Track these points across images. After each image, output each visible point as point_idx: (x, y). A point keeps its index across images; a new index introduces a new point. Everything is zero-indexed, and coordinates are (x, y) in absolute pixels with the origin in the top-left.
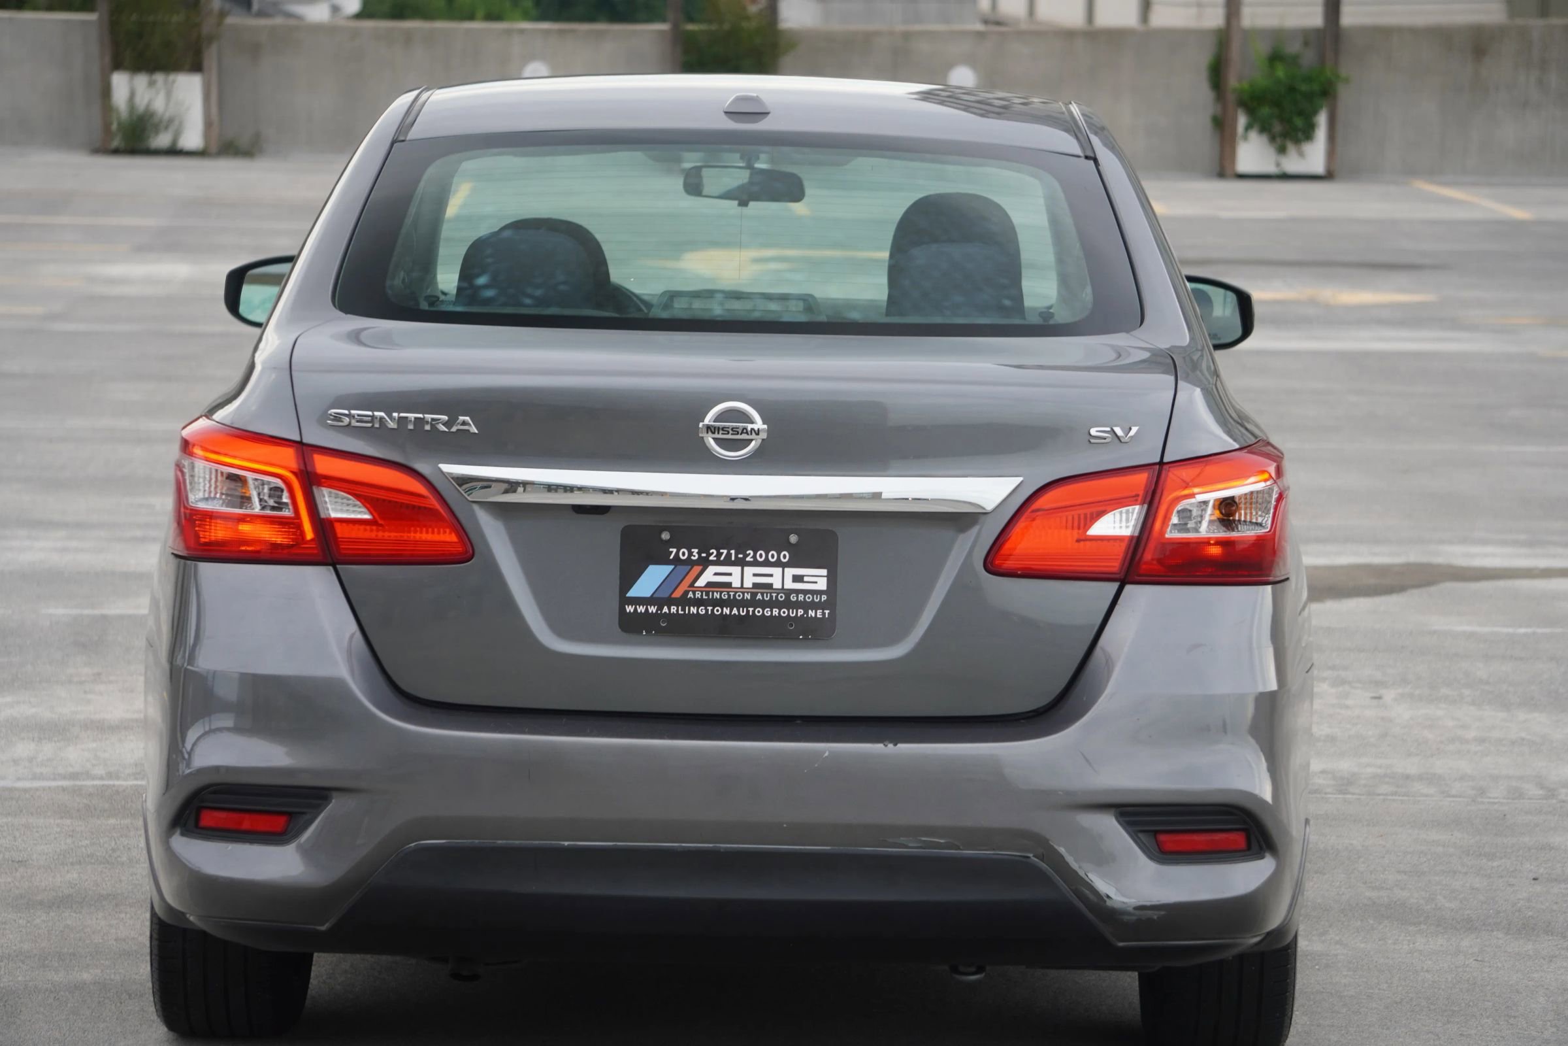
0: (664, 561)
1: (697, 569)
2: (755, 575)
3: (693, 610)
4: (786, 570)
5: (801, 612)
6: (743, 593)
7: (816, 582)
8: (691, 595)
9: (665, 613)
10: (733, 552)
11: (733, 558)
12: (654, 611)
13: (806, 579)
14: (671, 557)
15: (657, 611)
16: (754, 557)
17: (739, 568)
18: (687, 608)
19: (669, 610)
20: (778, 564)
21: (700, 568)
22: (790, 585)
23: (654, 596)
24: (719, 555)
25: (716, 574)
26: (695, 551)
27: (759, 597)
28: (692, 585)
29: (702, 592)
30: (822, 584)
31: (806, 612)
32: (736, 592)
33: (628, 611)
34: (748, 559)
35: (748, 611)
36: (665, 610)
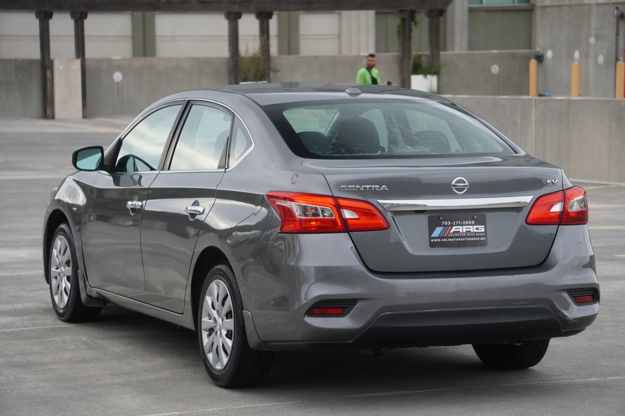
0: (441, 226)
1: (450, 227)
2: (466, 228)
3: (450, 240)
4: (474, 226)
5: (479, 239)
6: (463, 234)
7: (482, 230)
8: (449, 235)
9: (442, 241)
10: (459, 222)
11: (460, 224)
12: (439, 241)
13: (479, 229)
14: (443, 224)
15: (440, 241)
16: (465, 223)
17: (461, 227)
18: (448, 239)
19: (444, 240)
20: (471, 225)
21: (451, 227)
22: (475, 231)
23: (439, 236)
24: (456, 223)
25: (456, 229)
26: (449, 222)
27: (468, 235)
28: (449, 232)
29: (452, 234)
30: (483, 230)
31: (480, 239)
32: (461, 234)
33: (432, 241)
34: (464, 224)
35: (465, 239)
36: (442, 240)
